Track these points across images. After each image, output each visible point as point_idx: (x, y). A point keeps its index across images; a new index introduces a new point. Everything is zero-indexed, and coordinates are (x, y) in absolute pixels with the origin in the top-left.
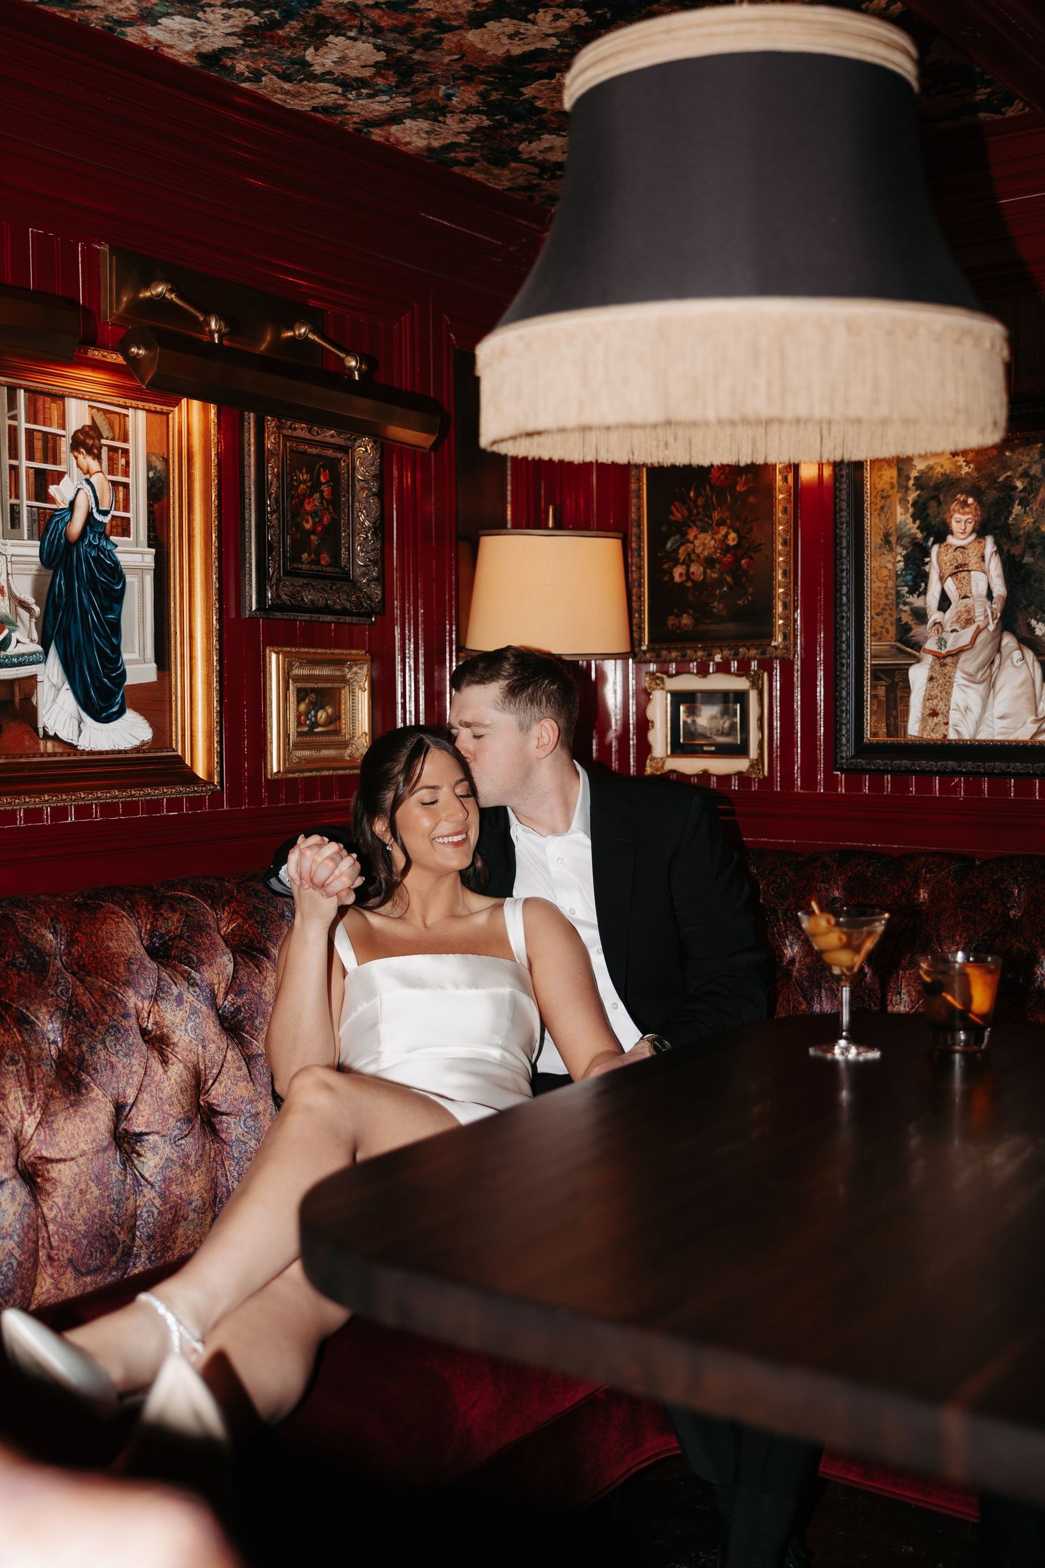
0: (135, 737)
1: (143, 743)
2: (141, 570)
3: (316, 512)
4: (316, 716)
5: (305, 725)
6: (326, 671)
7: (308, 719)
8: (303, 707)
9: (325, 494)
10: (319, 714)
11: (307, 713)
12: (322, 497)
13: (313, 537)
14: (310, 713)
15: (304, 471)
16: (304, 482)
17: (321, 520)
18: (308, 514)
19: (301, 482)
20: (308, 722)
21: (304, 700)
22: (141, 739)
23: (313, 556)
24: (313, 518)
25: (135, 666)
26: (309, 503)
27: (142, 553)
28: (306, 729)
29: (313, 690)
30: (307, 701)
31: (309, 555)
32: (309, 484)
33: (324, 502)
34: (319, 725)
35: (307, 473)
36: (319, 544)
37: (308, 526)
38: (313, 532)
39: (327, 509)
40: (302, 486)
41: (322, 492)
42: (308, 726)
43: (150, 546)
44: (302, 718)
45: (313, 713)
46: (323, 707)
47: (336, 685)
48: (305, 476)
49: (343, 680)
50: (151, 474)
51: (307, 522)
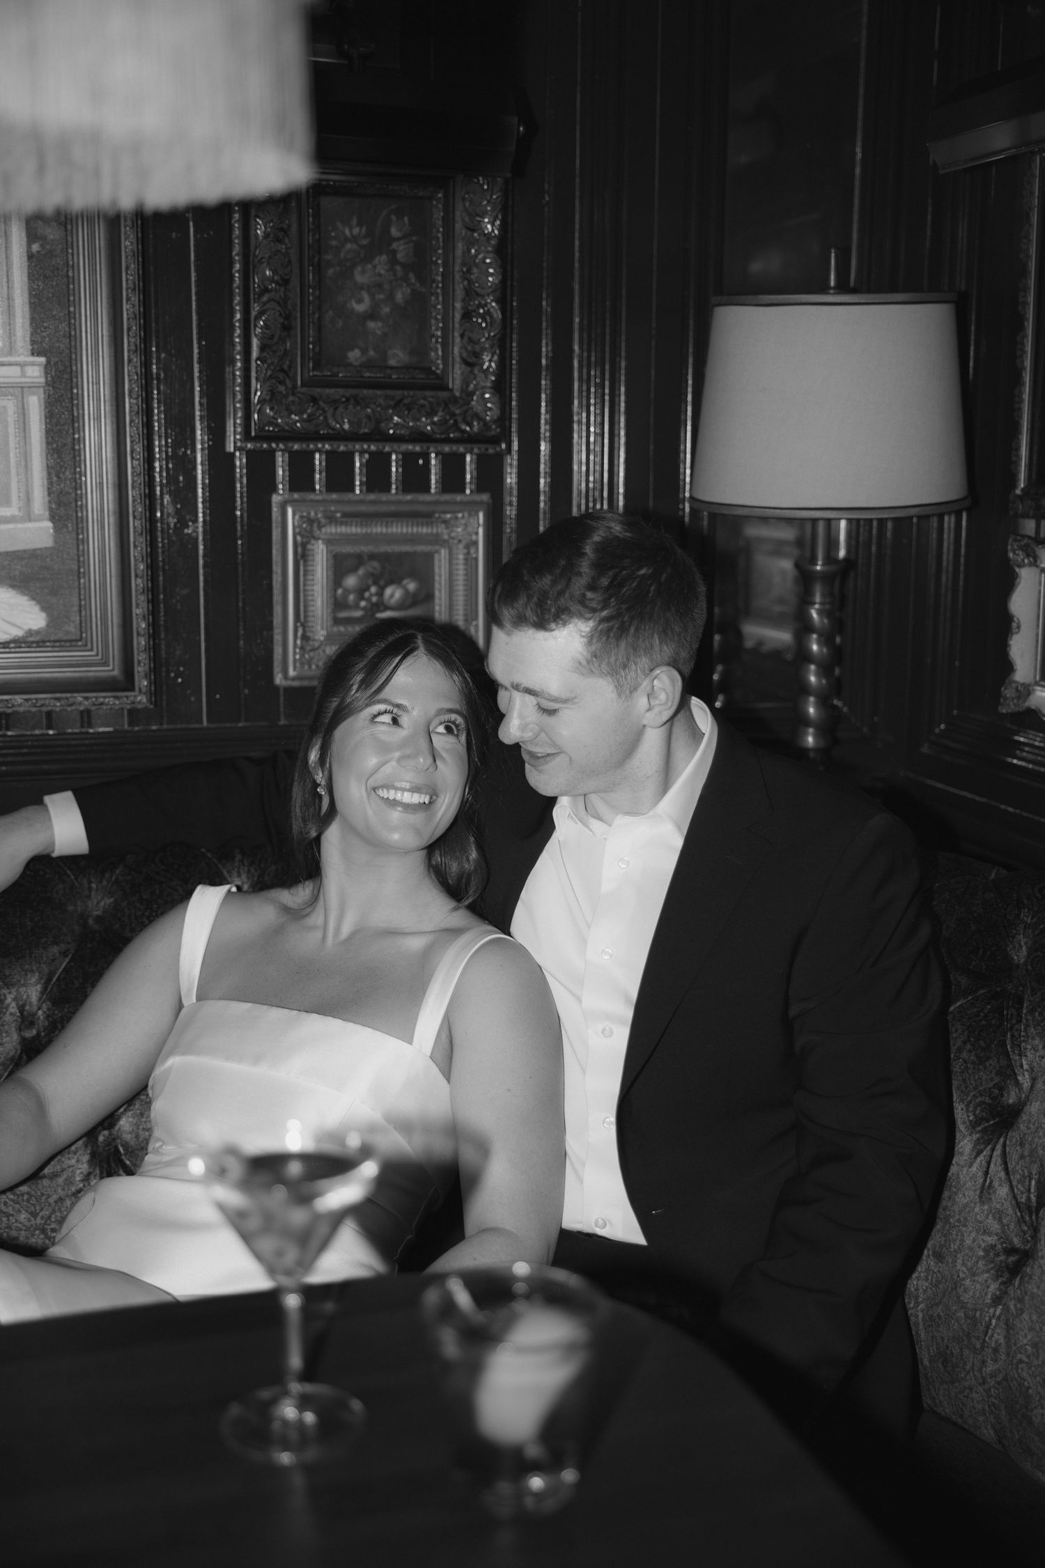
0: (14, 625)
1: (30, 633)
2: (22, 390)
3: (380, 286)
4: (380, 594)
5: (357, 607)
6: (398, 529)
7: (362, 598)
8: (351, 581)
9: (400, 256)
10: (388, 591)
11: (361, 592)
12: (393, 261)
13: (371, 325)
14: (368, 589)
15: (354, 222)
16: (354, 239)
17: (391, 297)
18: (361, 288)
19: (347, 240)
20: (363, 604)
21: (354, 570)
22: (26, 628)
23: (372, 353)
24: (372, 296)
25: (11, 526)
26: (363, 272)
27: (22, 365)
28: (358, 614)
29: (372, 557)
30: (361, 572)
31: (364, 352)
32: (365, 242)
33: (398, 268)
34: (387, 608)
35: (360, 224)
36: (385, 334)
37: (360, 308)
38: (372, 315)
39: (405, 278)
40: (349, 246)
41: (394, 252)
42: (364, 609)
43: (34, 353)
44: (351, 597)
45: (373, 589)
46: (395, 580)
47: (420, 548)
48: (356, 231)
49: (437, 540)
50: (35, 247)
51: (360, 301)
